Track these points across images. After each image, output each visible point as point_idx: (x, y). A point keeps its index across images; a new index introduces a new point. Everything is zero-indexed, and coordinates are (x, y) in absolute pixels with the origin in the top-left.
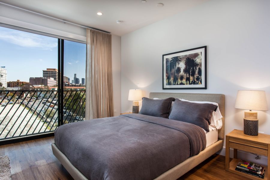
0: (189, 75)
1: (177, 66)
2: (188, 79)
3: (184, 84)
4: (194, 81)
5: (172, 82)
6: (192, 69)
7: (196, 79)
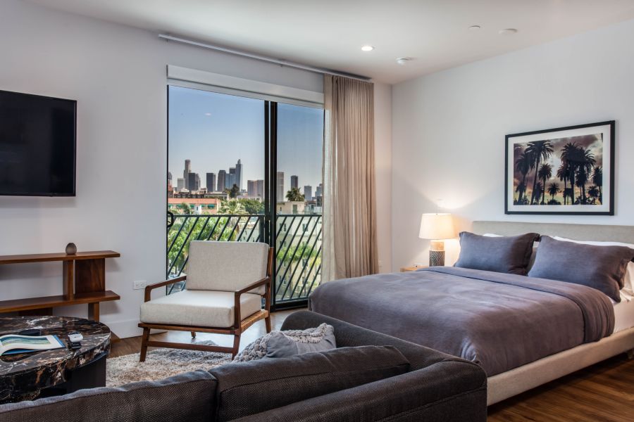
0: (572, 184)
1: (543, 163)
2: (568, 192)
3: (559, 204)
4: (584, 196)
5: (529, 198)
6: (578, 170)
7: (589, 192)
